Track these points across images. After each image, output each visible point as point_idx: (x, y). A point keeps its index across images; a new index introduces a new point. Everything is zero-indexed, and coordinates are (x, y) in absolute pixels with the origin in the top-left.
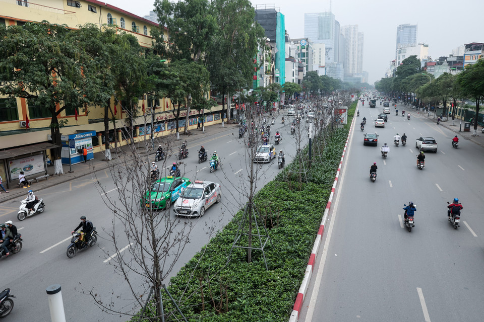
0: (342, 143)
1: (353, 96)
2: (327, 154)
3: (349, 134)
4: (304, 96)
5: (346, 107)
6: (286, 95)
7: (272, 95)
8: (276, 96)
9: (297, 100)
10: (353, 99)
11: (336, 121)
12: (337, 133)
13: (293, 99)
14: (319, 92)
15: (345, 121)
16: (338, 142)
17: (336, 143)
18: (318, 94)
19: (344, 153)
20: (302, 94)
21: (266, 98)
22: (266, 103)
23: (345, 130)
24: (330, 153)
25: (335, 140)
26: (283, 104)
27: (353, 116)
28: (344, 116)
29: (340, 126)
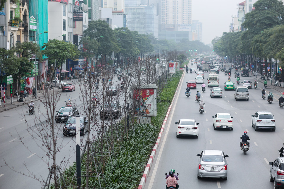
0: (144, 151)
1: (172, 65)
2: (113, 173)
3: (160, 135)
4: (85, 65)
5: (155, 86)
6: (49, 65)
7: (22, 64)
8: (30, 66)
9: (72, 73)
10: (173, 71)
11: (135, 110)
12: (137, 133)
13: (64, 70)
14: (113, 58)
15: (153, 111)
16: (136, 148)
17: (133, 151)
18: (110, 62)
19: (147, 169)
20: (81, 61)
21: (10, 70)
22: (12, 79)
23: (151, 126)
24: (118, 171)
25: (131, 145)
26: (44, 80)
27: (170, 102)
28: (151, 101)
29: (143, 121)
